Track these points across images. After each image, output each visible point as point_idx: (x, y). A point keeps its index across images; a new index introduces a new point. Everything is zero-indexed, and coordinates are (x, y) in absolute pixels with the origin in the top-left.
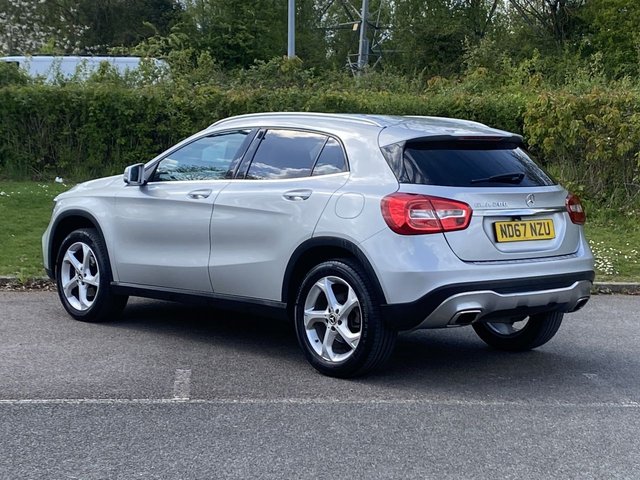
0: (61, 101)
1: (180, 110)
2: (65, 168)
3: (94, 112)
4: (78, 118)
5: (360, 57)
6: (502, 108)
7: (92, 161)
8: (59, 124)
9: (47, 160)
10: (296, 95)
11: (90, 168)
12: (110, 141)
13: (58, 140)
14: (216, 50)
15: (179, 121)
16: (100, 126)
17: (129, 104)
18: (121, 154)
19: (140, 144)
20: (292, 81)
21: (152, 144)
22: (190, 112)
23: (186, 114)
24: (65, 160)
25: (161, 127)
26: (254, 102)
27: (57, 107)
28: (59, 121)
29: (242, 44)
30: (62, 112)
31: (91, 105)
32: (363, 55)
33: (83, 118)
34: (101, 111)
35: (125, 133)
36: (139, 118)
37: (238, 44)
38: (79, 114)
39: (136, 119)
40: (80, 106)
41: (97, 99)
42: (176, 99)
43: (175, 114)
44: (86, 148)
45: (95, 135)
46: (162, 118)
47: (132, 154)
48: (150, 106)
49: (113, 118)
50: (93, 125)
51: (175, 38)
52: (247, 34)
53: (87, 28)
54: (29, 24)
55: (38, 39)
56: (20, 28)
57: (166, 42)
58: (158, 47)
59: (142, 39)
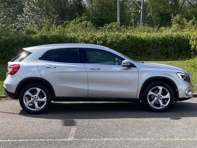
0: (46, 39)
6: (183, 37)
10: (117, 35)
20: (116, 30)
26: (105, 37)
29: (104, 19)
32: (142, 20)
37: (103, 18)
51: (84, 18)
52: (106, 15)
53: (57, 15)
54: (41, 15)
55: (43, 19)
56: (38, 16)
57: (81, 19)
58: (79, 20)
59: (74, 18)
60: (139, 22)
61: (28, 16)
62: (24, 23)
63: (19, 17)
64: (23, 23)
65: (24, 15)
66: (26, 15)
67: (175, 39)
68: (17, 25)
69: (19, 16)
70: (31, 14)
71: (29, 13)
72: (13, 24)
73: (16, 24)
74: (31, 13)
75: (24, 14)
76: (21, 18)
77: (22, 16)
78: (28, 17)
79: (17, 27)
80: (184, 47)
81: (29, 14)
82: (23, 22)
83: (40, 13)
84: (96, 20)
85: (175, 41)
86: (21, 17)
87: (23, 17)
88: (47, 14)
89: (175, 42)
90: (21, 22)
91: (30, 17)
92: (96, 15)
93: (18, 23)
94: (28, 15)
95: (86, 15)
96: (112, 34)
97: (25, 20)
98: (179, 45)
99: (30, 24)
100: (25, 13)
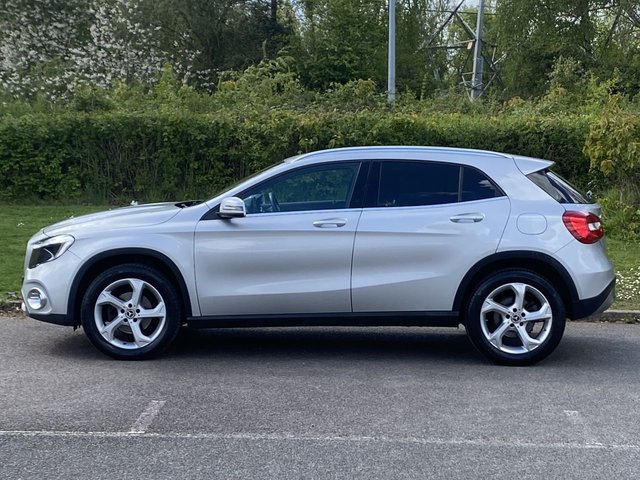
0: (137, 128)
1: (251, 134)
2: (142, 192)
3: (169, 138)
4: (154, 144)
5: (474, 76)
6: (573, 130)
7: (166, 185)
8: (136, 149)
9: (125, 184)
10: (365, 119)
11: (165, 192)
12: (184, 165)
13: (135, 164)
14: (323, 72)
15: (250, 145)
16: (175, 151)
17: (202, 129)
18: (194, 177)
19: (213, 168)
20: (366, 104)
21: (224, 168)
22: (261, 136)
23: (257, 138)
24: (141, 184)
25: (232, 152)
26: (323, 125)
27: (134, 133)
28: (136, 146)
29: (348, 65)
30: (138, 137)
31: (166, 131)
32: (477, 73)
33: (158, 143)
34: (175, 136)
35: (199, 158)
36: (210, 143)
37: (344, 65)
38: (154, 138)
39: (208, 144)
40: (156, 131)
41: (172, 124)
42: (248, 124)
43: (247, 139)
44: (161, 171)
45: (170, 159)
46: (234, 142)
47: (204, 178)
48: (221, 131)
49: (187, 143)
50: (168, 150)
51: (282, 61)
52: (353, 56)
53: (198, 52)
54: (145, 50)
55: (153, 64)
56: (137, 54)
57: (274, 65)
58: (266, 70)
59: (251, 63)
60: (469, 78)
61: (103, 51)
62: (91, 74)
63: (77, 55)
64: (87, 75)
65: (94, 48)
66: (100, 48)
67: (547, 137)
68: (69, 80)
69: (75, 51)
70: (114, 46)
71: (107, 42)
72: (57, 79)
73: (66, 76)
74: (114, 43)
75: (94, 44)
76: (83, 56)
77: (86, 51)
78: (105, 55)
79: (69, 87)
80: (574, 161)
81: (108, 46)
82: (88, 71)
83: (145, 44)
84: (321, 69)
85: (547, 142)
86: (84, 53)
87: (89, 54)
88: (166, 46)
89: (547, 147)
90: (80, 71)
91: (109, 54)
92: (323, 52)
93: (71, 73)
94: (105, 49)
95: (291, 52)
96: (348, 115)
97: (96, 65)
98: (559, 155)
99: (109, 77)
100: (95, 40)
